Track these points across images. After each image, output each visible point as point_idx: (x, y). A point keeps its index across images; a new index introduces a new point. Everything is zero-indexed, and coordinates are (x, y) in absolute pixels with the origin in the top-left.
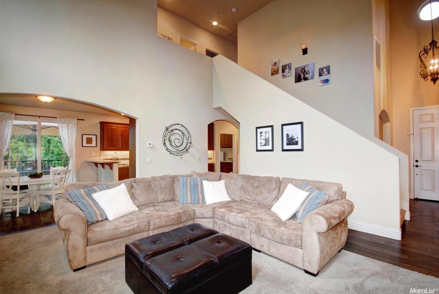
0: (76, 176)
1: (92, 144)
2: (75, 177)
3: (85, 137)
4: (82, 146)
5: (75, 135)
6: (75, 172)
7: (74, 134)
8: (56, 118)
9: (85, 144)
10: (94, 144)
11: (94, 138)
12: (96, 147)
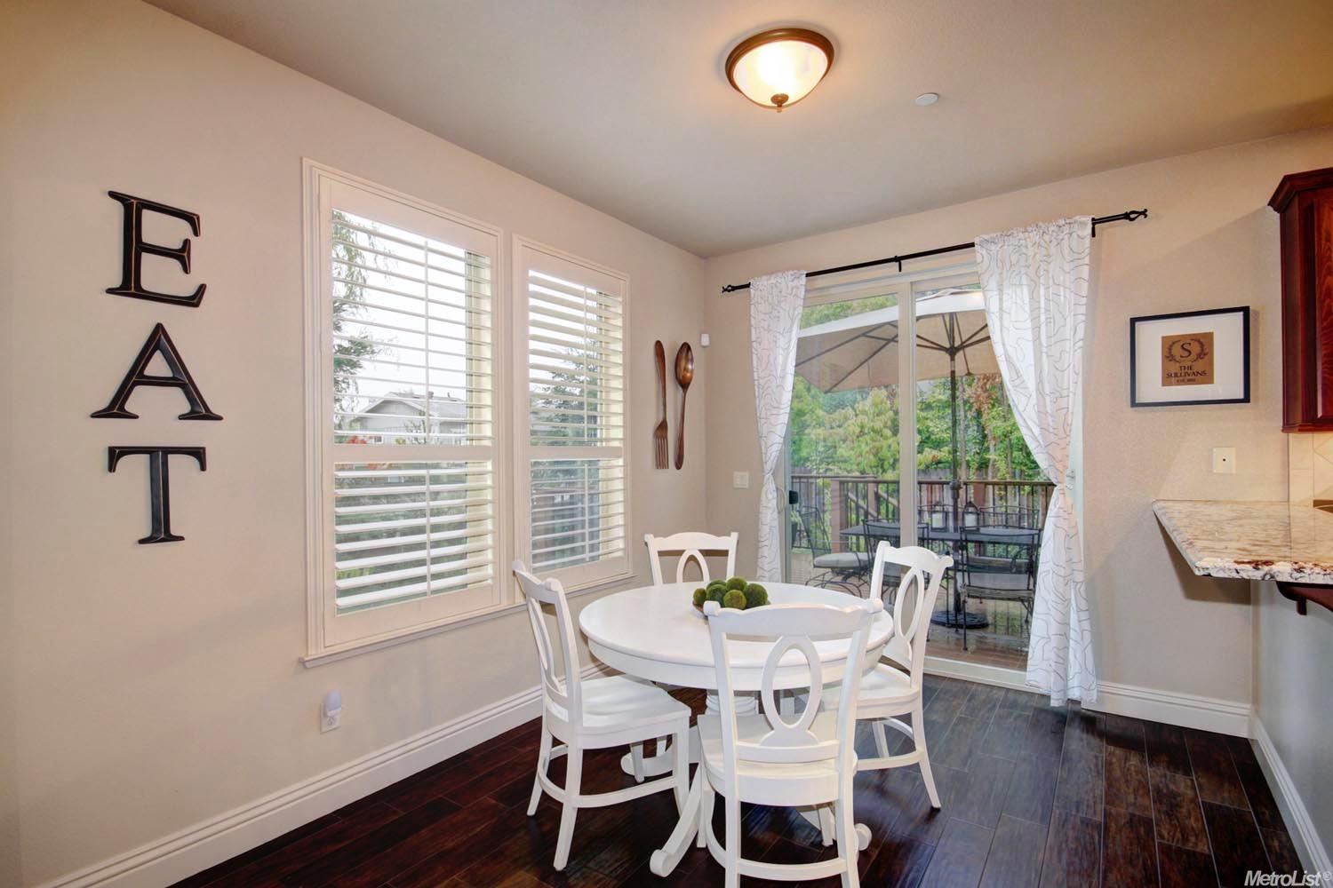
0: (1084, 605)
1: (1210, 381)
2: (1079, 610)
3: (1152, 338)
4: (1134, 404)
5: (1081, 333)
6: (1080, 577)
7: (1070, 322)
8: (972, 245)
9: (1152, 384)
10: (1227, 379)
11: (1226, 333)
12: (1246, 399)
